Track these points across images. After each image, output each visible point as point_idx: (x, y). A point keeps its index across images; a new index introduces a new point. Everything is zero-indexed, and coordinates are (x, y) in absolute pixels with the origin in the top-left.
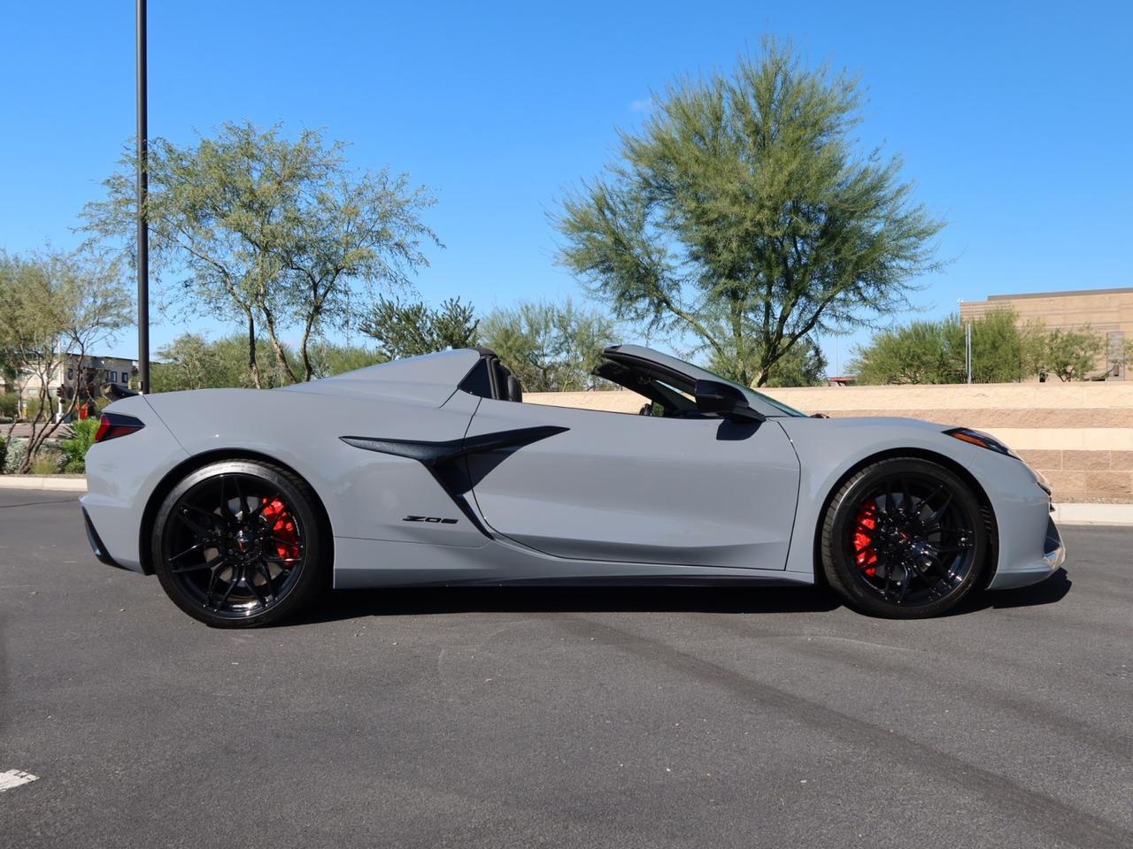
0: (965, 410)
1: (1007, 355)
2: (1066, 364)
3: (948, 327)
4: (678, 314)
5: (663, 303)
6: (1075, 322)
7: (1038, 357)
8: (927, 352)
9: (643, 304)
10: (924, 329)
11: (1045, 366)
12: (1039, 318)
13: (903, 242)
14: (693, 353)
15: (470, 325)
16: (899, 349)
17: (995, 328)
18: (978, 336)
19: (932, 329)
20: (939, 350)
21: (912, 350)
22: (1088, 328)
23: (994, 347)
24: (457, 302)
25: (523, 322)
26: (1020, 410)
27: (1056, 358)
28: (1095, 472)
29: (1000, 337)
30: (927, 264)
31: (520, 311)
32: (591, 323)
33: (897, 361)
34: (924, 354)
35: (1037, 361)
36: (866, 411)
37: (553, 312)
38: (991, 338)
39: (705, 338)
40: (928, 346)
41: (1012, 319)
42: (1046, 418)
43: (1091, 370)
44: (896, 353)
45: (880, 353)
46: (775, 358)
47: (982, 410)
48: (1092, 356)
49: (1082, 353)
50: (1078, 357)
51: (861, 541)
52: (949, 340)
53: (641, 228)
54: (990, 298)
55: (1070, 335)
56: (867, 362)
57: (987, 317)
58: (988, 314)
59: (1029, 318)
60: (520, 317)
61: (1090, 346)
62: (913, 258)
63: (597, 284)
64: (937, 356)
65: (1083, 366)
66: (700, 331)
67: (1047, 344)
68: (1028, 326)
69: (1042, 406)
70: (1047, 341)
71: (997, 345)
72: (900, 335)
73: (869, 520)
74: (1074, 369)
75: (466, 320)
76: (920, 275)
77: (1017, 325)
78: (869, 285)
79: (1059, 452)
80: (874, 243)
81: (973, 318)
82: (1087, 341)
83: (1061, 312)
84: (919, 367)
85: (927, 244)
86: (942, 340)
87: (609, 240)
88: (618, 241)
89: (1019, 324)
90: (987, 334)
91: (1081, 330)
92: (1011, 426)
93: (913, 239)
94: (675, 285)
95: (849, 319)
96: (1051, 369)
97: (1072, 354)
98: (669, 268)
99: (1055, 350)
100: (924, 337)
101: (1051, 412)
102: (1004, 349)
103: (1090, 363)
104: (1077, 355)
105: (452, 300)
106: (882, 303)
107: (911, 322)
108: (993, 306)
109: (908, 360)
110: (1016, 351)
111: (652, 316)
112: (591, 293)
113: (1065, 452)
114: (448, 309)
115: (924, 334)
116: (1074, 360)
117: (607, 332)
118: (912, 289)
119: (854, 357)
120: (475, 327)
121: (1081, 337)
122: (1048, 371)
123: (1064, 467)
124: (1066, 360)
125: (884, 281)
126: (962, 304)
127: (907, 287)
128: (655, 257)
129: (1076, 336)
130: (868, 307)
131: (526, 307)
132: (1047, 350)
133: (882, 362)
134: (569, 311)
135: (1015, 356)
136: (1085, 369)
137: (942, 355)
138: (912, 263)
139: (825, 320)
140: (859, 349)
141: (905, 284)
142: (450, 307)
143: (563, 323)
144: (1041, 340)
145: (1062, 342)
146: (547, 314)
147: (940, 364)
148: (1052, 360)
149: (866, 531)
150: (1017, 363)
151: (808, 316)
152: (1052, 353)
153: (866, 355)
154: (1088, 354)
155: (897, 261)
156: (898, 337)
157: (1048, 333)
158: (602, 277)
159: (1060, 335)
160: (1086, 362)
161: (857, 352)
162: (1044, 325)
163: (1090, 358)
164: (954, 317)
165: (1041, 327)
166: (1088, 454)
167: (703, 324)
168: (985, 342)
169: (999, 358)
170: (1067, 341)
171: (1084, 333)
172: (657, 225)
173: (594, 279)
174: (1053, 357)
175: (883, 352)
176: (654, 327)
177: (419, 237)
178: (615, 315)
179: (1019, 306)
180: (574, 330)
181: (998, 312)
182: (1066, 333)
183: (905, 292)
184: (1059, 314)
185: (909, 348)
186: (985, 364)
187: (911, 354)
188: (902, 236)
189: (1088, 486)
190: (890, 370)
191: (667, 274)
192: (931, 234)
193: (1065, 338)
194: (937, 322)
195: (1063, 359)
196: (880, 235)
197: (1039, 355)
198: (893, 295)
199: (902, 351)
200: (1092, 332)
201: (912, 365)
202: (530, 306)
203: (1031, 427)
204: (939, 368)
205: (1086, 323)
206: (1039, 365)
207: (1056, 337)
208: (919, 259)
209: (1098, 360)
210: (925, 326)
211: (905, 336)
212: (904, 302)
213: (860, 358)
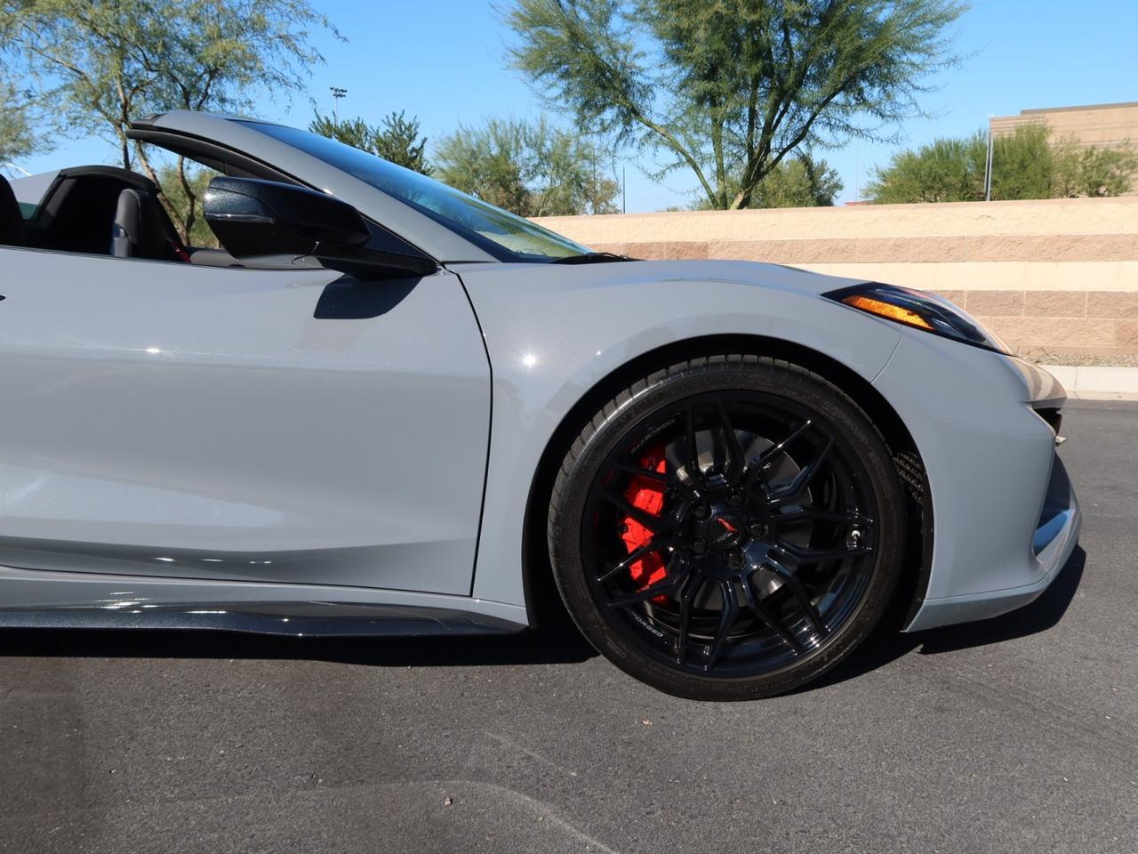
0: (964, 238)
1: (1037, 175)
2: (1099, 185)
3: (975, 144)
4: (648, 126)
5: (631, 114)
6: (1114, 138)
7: (1071, 176)
8: (949, 173)
9: (609, 114)
10: (948, 147)
11: (1076, 187)
12: (1074, 133)
13: (916, 31)
14: (664, 172)
15: (416, 144)
16: (919, 170)
17: (1026, 146)
18: (1007, 154)
19: (957, 147)
20: (963, 171)
21: (933, 171)
22: (1127, 143)
23: (1023, 166)
24: (401, 117)
25: (492, 140)
26: (1036, 237)
27: (1090, 178)
28: (1129, 320)
29: (1030, 155)
30: (943, 58)
31: (488, 129)
32: (568, 141)
33: (917, 184)
34: (947, 175)
35: (1068, 181)
36: (833, 240)
37: (525, 129)
38: (1020, 157)
39: (681, 155)
40: (952, 166)
41: (1044, 134)
42: (1070, 247)
43: (1126, 191)
44: (916, 175)
45: (899, 174)
46: (760, 175)
47: (985, 237)
48: (1128, 175)
49: (1118, 172)
50: (1113, 177)
51: (635, 535)
52: (975, 160)
53: (607, 21)
54: (1023, 112)
55: (1106, 152)
56: (885, 185)
57: (1018, 134)
58: (1019, 130)
59: (1062, 133)
60: (488, 136)
61: (1127, 164)
62: (928, 51)
63: (556, 91)
64: (960, 178)
65: (1117, 187)
66: (675, 147)
67: (1081, 163)
68: (1061, 142)
69: (1065, 232)
70: (1081, 159)
71: (1025, 164)
72: (922, 155)
73: (651, 492)
74: (1107, 190)
75: (411, 138)
76: (934, 72)
77: (1049, 141)
78: (872, 85)
79: (1084, 294)
80: (880, 30)
81: (1003, 135)
82: (1125, 159)
83: (1098, 127)
84: (940, 190)
85: (946, 31)
86: (967, 159)
87: (563, 34)
88: (574, 37)
89: (1051, 140)
90: (1016, 152)
91: (1119, 146)
92: (1022, 259)
93: (929, 26)
94: (646, 91)
95: (847, 128)
96: (1082, 190)
97: (1107, 174)
98: (641, 70)
99: (1089, 168)
100: (948, 156)
101: (1078, 239)
102: (1033, 168)
103: (1125, 183)
104: (1112, 174)
105: (395, 115)
106: (887, 109)
107: (935, 140)
108: (1025, 122)
109: (929, 183)
110: (1046, 170)
111: (619, 129)
112: (549, 103)
113: (1092, 294)
114: (390, 125)
115: (948, 153)
116: (1108, 181)
117: (586, 152)
118: (924, 90)
119: (871, 179)
120: (422, 146)
121: (1118, 154)
122: (1079, 192)
123: (1088, 314)
124: (1099, 180)
125: (893, 82)
126: (992, 120)
127: (918, 88)
128: (621, 56)
129: (1113, 153)
130: (870, 112)
131: (495, 124)
132: (1080, 170)
133: (901, 185)
134: (543, 128)
135: (1044, 176)
136: (1119, 190)
137: (966, 175)
138: (926, 57)
139: (819, 130)
140: (877, 171)
141: (916, 84)
142: (393, 123)
143: (537, 145)
144: (1074, 158)
145: (1097, 160)
146: (518, 132)
147: (962, 186)
148: (1085, 181)
149: (643, 517)
150: (1046, 184)
151: (797, 125)
152: (1085, 173)
153: (884, 176)
154: (1124, 173)
155: (909, 55)
156: (920, 156)
157: (1083, 151)
158: (563, 84)
159: (1095, 152)
160: (1121, 182)
161: (875, 174)
162: (1079, 141)
163: (1126, 177)
164: (983, 132)
165: (1074, 144)
166: (1122, 296)
167: (680, 139)
168: (1013, 162)
169: (1028, 179)
170: (1102, 159)
171: (1121, 150)
172: (625, 17)
173: (553, 86)
174: (1085, 177)
175: (902, 172)
176: (621, 143)
177: (309, 26)
178: (577, 129)
179: (1053, 120)
180: (548, 150)
181: (1029, 128)
182: (1102, 150)
183: (915, 94)
184: (1097, 129)
185: (931, 168)
186: (1011, 186)
187: (933, 175)
188: (915, 23)
189: (1118, 338)
190: (909, 193)
191: (638, 78)
192: (951, 19)
193: (1100, 156)
194: (963, 139)
195: (1097, 179)
196: (888, 23)
197: (1070, 175)
198: (901, 98)
199: (922, 173)
200: (1131, 149)
201: (933, 187)
202: (498, 123)
203: (1049, 259)
204: (962, 190)
205: (1125, 139)
206: (1069, 186)
207: (1091, 154)
208: (935, 51)
209: (1134, 180)
210: (950, 144)
211: (928, 154)
212: (913, 106)
213: (877, 180)
